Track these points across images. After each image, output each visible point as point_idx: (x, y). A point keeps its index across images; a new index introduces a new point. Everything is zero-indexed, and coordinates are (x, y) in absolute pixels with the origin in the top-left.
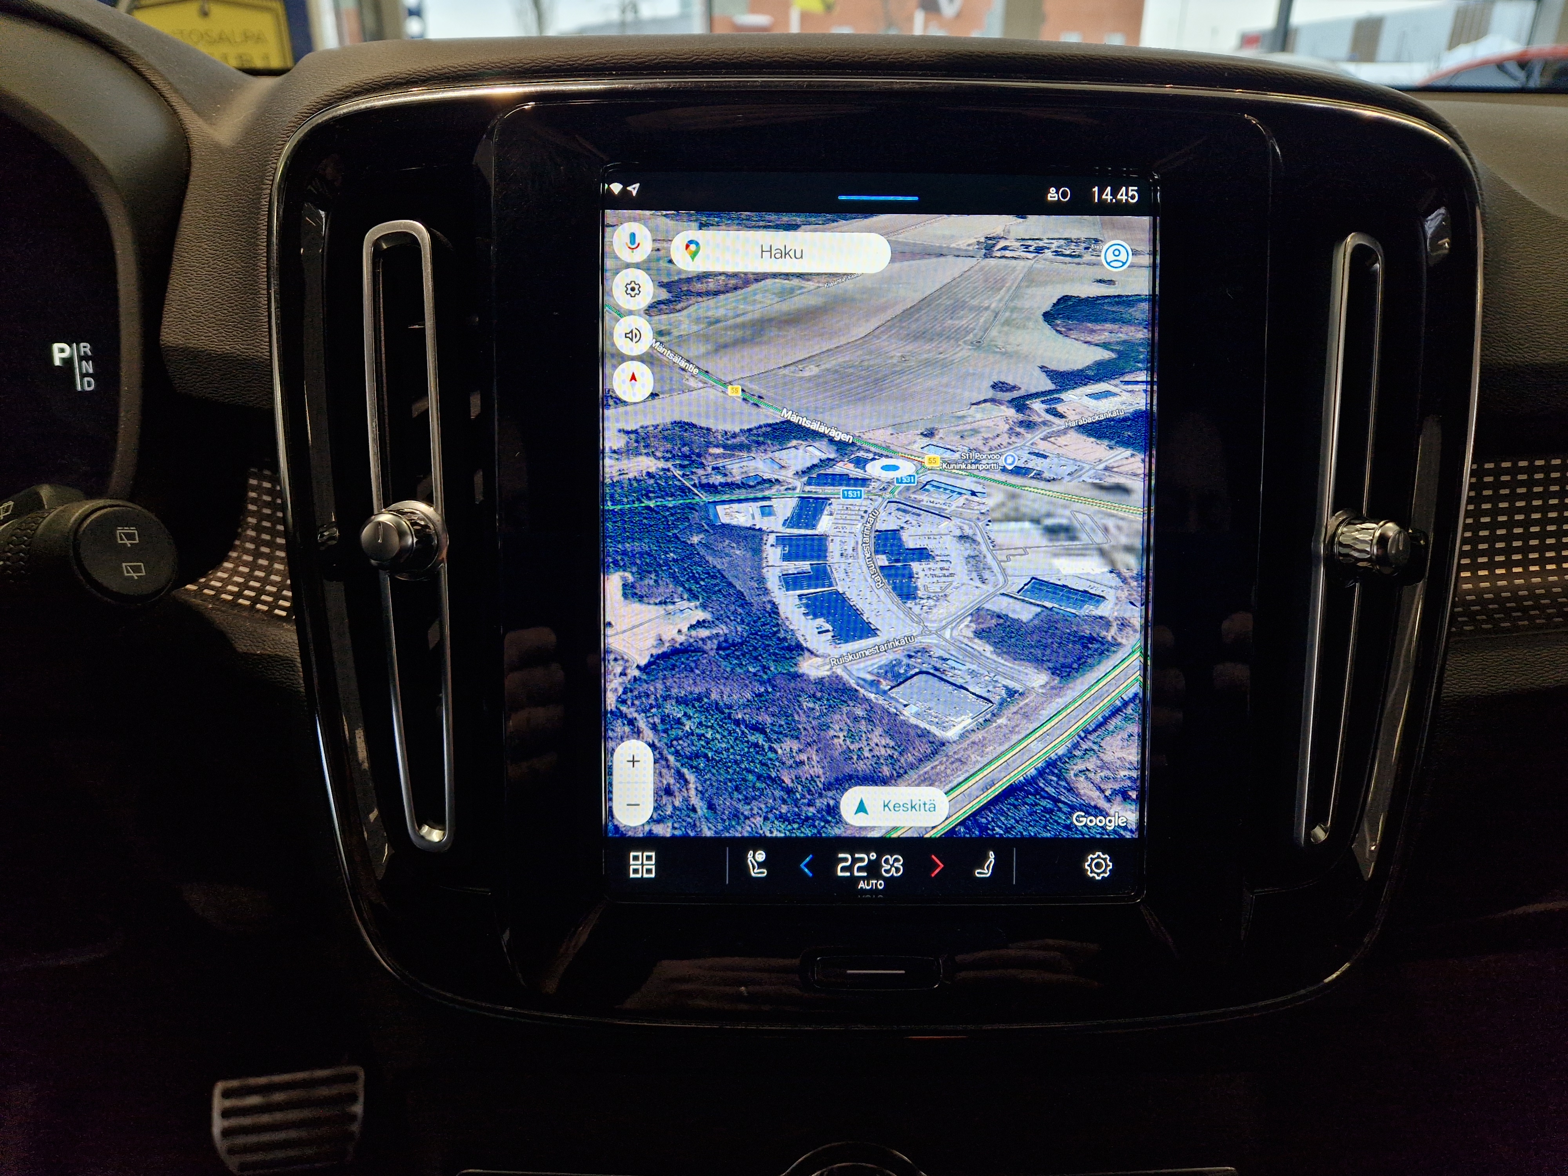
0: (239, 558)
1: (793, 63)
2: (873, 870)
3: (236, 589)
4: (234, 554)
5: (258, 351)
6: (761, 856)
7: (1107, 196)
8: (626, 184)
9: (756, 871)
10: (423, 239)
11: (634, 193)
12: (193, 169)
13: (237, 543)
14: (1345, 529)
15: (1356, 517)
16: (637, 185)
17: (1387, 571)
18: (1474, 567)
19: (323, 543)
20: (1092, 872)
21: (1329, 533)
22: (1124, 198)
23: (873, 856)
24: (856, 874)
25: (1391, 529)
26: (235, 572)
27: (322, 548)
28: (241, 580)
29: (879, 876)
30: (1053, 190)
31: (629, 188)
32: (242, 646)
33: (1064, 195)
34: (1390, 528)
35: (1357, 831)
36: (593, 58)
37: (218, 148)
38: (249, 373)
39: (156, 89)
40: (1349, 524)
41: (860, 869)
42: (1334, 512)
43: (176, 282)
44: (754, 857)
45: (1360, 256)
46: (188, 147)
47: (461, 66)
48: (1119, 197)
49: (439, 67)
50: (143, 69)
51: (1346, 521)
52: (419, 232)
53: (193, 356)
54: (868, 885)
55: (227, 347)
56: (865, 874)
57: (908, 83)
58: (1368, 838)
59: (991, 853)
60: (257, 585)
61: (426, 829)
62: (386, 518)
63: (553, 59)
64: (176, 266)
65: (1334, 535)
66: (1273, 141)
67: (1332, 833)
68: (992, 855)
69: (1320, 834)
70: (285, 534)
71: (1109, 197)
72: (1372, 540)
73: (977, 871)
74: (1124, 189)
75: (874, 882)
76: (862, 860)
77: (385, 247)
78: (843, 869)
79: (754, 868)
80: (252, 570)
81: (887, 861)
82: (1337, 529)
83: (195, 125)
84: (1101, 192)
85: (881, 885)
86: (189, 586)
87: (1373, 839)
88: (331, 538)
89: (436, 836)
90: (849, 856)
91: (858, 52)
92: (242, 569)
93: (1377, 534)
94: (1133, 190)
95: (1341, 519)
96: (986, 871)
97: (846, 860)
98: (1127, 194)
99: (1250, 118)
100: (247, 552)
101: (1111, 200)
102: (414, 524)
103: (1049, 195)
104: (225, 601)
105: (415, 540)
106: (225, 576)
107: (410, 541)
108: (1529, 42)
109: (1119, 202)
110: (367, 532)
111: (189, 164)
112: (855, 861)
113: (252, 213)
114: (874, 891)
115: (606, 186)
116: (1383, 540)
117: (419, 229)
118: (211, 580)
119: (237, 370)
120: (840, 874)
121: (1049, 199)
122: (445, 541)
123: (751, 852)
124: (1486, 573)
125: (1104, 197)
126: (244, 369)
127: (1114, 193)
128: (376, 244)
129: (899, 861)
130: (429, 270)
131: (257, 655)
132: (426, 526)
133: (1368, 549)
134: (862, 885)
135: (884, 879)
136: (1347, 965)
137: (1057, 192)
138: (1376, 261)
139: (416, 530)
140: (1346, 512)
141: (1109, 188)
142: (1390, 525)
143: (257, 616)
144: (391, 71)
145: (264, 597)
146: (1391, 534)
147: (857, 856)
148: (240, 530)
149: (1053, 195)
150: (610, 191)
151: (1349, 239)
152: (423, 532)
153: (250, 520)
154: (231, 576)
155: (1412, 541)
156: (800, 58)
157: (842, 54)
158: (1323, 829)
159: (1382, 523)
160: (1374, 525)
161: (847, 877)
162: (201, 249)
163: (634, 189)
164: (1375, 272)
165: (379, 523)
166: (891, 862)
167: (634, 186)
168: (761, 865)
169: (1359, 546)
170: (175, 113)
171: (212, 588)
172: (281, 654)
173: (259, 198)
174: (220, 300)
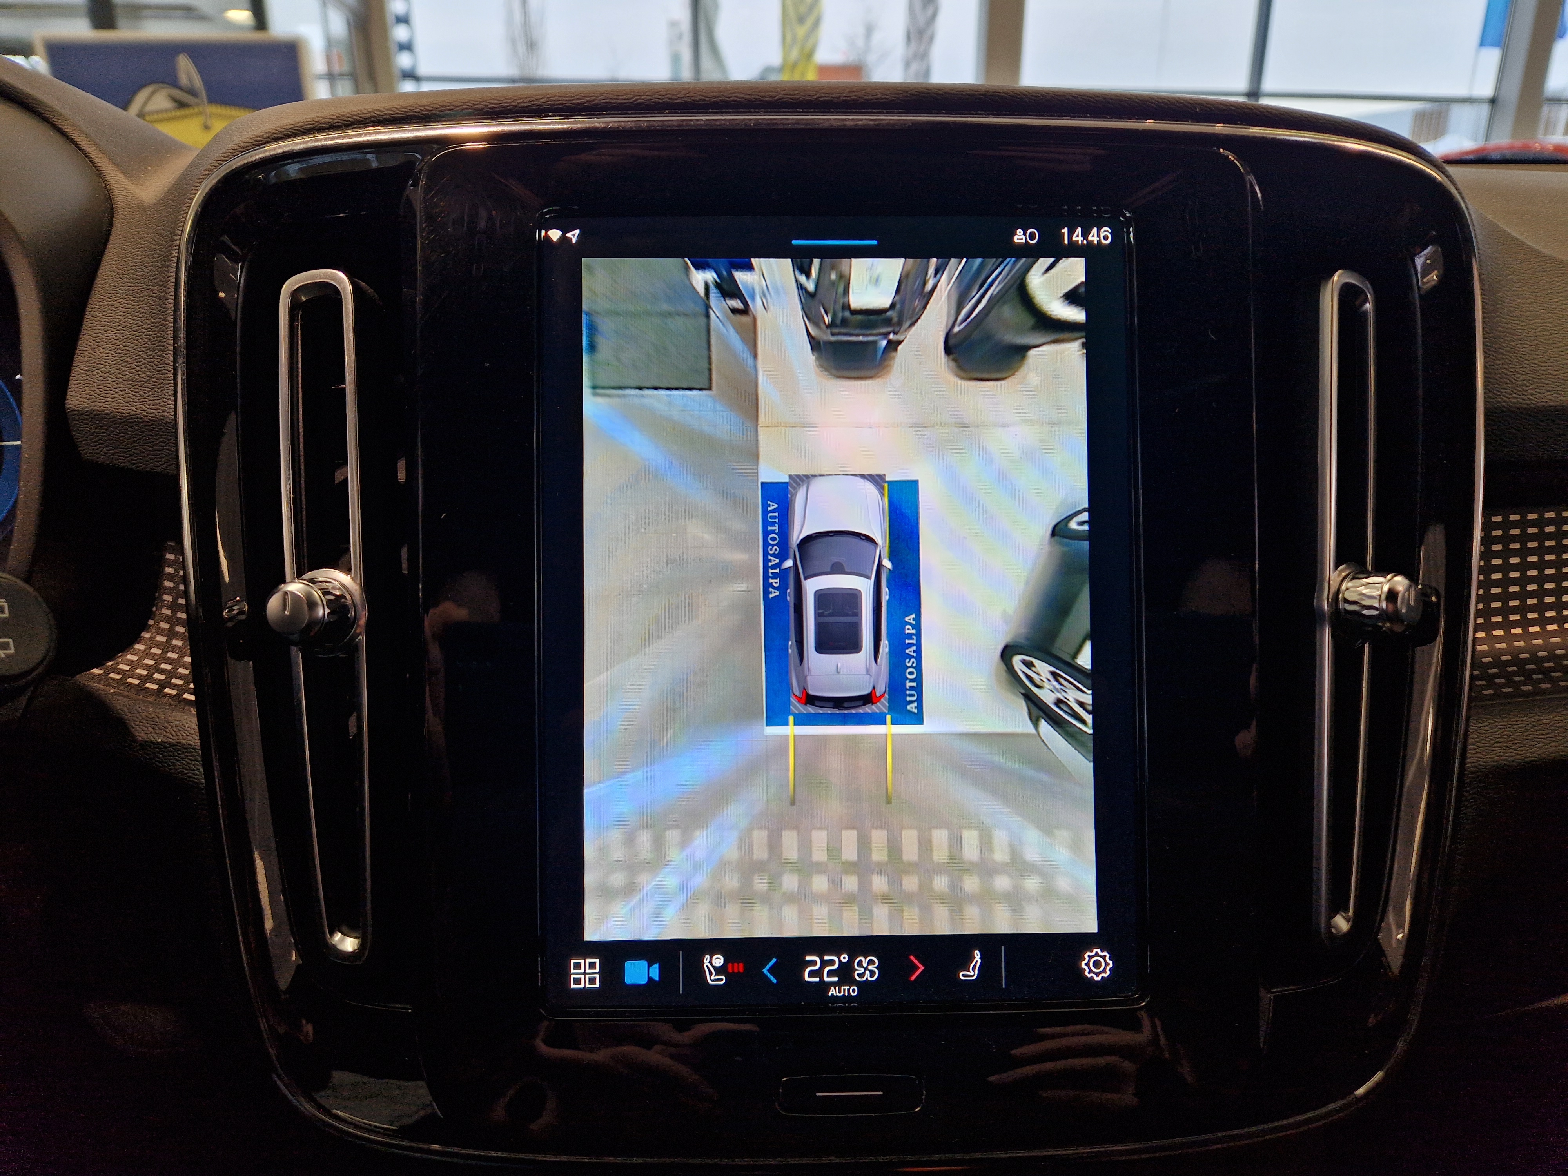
0: (151, 639)
1: (740, 102)
2: (845, 974)
3: (145, 672)
4: (147, 635)
5: (164, 411)
6: (719, 961)
7: (1078, 237)
8: (565, 231)
9: (713, 978)
10: (344, 288)
11: (574, 240)
12: (114, 229)
13: (151, 622)
14: (1350, 584)
15: (1360, 571)
16: (577, 232)
17: (1398, 628)
18: (1488, 627)
19: (231, 619)
20: (1090, 971)
21: (1333, 590)
22: (1096, 239)
23: (845, 958)
24: (826, 979)
25: (1400, 582)
26: (147, 654)
27: (230, 624)
28: (152, 663)
29: (852, 982)
30: (1020, 232)
31: (569, 235)
32: (142, 733)
33: (1032, 237)
34: (1398, 582)
35: (1382, 920)
36: (528, 100)
37: (142, 208)
38: (157, 435)
39: (80, 149)
40: (1354, 578)
41: (830, 974)
42: (1336, 567)
43: (85, 343)
44: (711, 962)
45: (1348, 295)
46: (112, 209)
47: (387, 110)
48: (1090, 238)
49: (365, 111)
50: (68, 130)
51: (1351, 576)
52: (341, 282)
53: (97, 418)
54: (840, 992)
55: (133, 408)
56: (836, 979)
57: (861, 120)
58: (1393, 927)
59: (977, 952)
60: (169, 667)
61: (338, 936)
62: (295, 587)
63: (485, 101)
64: (87, 327)
65: (1338, 591)
66: (1252, 178)
67: (1356, 922)
68: (977, 954)
69: (1342, 923)
70: (187, 608)
71: (1080, 239)
72: (1380, 596)
73: (961, 974)
74: (1095, 229)
75: (846, 988)
76: (832, 962)
77: (303, 299)
78: (812, 974)
79: (710, 976)
80: (165, 652)
81: (860, 964)
82: (1341, 584)
83: (119, 182)
84: (1071, 234)
85: (854, 991)
86: (94, 671)
87: (1400, 926)
88: (241, 612)
89: (349, 944)
90: (818, 959)
91: (809, 90)
92: (154, 650)
93: (1386, 588)
94: (1106, 231)
95: (1344, 574)
96: (972, 973)
97: (813, 963)
98: (1098, 235)
99: (1227, 153)
100: (161, 632)
101: (1082, 242)
102: (326, 593)
103: (1016, 237)
104: (131, 685)
105: (327, 611)
106: (135, 658)
107: (321, 613)
108: (1487, 138)
109: (1090, 243)
110: (274, 603)
111: (111, 224)
112: (824, 963)
113: (163, 266)
114: (847, 999)
115: (543, 232)
116: (1392, 595)
117: (340, 279)
118: (118, 664)
119: (143, 432)
120: (807, 979)
121: (1016, 241)
122: (364, 615)
123: (707, 956)
124: (1501, 633)
125: (1074, 238)
126: (151, 431)
127: (1085, 235)
128: (295, 294)
129: (874, 963)
130: (351, 322)
131: (158, 743)
132: (342, 596)
133: (1377, 605)
134: (833, 991)
135: (858, 984)
136: (1379, 1075)
137: (1025, 234)
138: (1366, 300)
139: (329, 601)
140: (1348, 566)
141: (1079, 229)
142: (1399, 578)
143: (164, 700)
144: (314, 115)
145: (174, 681)
146: (1400, 589)
147: (826, 958)
148: (154, 609)
149: (1020, 237)
150: (547, 236)
151: (1336, 277)
152: (338, 605)
153: (166, 597)
154: (141, 659)
155: (1423, 596)
156: (747, 97)
157: (792, 93)
158: (1344, 917)
159: (1389, 577)
160: (1381, 579)
161: (816, 982)
162: (113, 308)
163: (574, 235)
164: (1366, 313)
165: (286, 593)
166: (865, 965)
167: (573, 233)
168: (719, 971)
169: (1366, 603)
170: (100, 173)
171: (120, 672)
172: (184, 742)
173: (169, 251)
174: (128, 359)
